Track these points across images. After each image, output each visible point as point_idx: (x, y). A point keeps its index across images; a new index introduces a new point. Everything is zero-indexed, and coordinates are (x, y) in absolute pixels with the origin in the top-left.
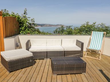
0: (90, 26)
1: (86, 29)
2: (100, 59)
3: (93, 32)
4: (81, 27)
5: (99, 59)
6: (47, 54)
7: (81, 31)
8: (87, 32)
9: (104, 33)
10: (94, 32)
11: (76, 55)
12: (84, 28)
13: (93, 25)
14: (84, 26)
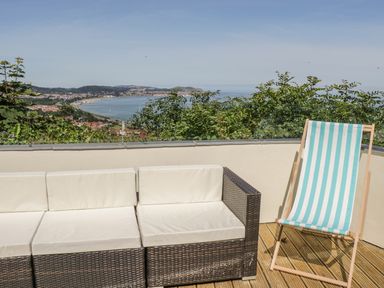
0: (295, 93)
1: (279, 107)
2: (350, 280)
3: (309, 123)
4: (255, 95)
5: (345, 280)
6: (33, 272)
7: (255, 116)
8: (280, 118)
9: (363, 127)
10: (314, 126)
11: (216, 266)
12: (267, 99)
13: (306, 85)
14: (269, 93)
